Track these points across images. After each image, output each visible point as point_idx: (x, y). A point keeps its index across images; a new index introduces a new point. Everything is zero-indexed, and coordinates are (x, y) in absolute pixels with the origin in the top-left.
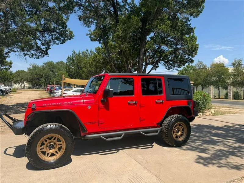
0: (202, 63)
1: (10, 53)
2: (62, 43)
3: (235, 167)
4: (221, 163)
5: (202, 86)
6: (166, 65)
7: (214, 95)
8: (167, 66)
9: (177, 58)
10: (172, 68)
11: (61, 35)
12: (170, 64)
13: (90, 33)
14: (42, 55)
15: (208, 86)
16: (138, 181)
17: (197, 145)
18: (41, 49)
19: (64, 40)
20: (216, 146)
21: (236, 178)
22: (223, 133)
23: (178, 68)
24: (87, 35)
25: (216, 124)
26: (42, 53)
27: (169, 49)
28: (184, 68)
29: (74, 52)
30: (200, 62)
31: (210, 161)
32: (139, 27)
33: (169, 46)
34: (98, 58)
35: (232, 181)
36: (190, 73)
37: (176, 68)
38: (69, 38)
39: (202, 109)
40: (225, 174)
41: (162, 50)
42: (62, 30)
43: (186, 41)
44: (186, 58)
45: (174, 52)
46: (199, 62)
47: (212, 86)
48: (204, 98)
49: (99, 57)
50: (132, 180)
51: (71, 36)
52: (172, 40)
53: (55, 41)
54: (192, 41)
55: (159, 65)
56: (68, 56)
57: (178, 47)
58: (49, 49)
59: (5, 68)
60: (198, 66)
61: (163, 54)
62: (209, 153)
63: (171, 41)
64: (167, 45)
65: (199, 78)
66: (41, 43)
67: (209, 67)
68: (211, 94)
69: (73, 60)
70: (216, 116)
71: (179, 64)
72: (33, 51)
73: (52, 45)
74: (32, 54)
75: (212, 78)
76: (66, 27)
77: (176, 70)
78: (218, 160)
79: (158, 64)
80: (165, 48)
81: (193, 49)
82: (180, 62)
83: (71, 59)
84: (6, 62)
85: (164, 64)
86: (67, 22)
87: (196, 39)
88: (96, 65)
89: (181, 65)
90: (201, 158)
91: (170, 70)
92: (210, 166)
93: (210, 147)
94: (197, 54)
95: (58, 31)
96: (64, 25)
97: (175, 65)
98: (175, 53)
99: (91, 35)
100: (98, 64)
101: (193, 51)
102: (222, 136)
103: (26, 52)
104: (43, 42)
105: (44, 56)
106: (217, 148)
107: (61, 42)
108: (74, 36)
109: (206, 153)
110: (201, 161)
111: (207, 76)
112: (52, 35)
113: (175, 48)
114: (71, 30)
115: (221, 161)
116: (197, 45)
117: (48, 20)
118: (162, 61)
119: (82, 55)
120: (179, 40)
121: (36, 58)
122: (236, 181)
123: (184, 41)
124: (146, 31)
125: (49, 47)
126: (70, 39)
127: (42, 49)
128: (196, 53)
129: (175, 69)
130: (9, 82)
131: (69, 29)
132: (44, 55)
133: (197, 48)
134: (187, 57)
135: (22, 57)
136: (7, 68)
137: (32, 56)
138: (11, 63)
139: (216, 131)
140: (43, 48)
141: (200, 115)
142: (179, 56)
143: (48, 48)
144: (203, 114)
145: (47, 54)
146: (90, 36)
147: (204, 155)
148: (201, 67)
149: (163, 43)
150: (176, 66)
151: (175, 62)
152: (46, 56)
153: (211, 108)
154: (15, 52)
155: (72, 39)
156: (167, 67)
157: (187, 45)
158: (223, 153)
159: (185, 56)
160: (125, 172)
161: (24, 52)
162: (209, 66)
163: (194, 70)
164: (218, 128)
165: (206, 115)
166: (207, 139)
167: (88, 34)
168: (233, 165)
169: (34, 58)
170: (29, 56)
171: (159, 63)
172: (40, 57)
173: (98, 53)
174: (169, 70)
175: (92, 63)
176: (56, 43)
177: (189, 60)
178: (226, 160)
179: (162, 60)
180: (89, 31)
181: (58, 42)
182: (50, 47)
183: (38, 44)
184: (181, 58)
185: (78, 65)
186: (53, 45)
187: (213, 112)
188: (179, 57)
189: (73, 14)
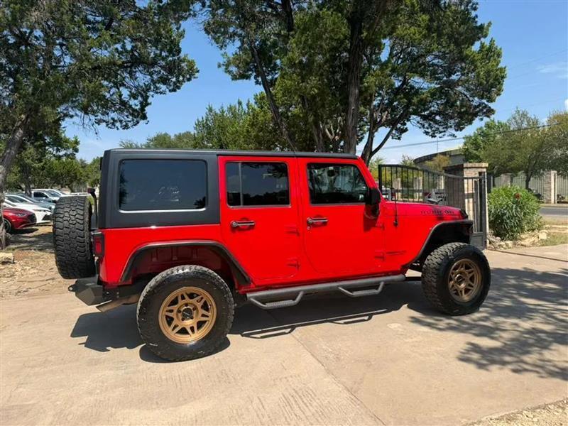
0: (525, 115)
1: (63, 120)
2: (174, 90)
3: (557, 373)
4: (526, 363)
5: (526, 172)
6: (426, 125)
7: (558, 196)
8: (428, 128)
9: (453, 105)
10: (440, 132)
11: (171, 72)
12: (436, 122)
13: (225, 60)
14: (133, 120)
15: (542, 171)
16: (303, 401)
17: (476, 319)
18: (131, 106)
19: (179, 82)
20: (523, 321)
21: (551, 401)
22: (555, 289)
23: (457, 130)
24: (219, 66)
25: (540, 267)
26: (132, 115)
27: (430, 86)
28: (480, 131)
29: (211, 110)
30: (521, 112)
31: (496, 357)
32: (346, 37)
33: (429, 77)
34: (260, 119)
35: (539, 407)
36: (496, 143)
37: (452, 131)
38: (188, 76)
39: (512, 231)
40: (527, 389)
41: (412, 87)
42: (170, 58)
43: (473, 62)
44: (474, 104)
45: (445, 91)
46: (518, 112)
47: (553, 173)
48: (517, 203)
49: (263, 117)
50: (291, 399)
51: (191, 72)
52: (436, 61)
53: (158, 85)
54: (489, 60)
55: (408, 125)
56: (198, 120)
57: (454, 77)
58: (148, 104)
59: (65, 155)
60: (516, 122)
61: (415, 98)
62: (501, 337)
63: (433, 65)
64: (422, 75)
65: (517, 154)
66: (129, 93)
67: (545, 124)
68: (550, 191)
69: (209, 128)
70: (547, 247)
71: (457, 121)
72: (114, 112)
73: (151, 97)
74: (113, 119)
75: (551, 151)
76: (179, 51)
77: (450, 138)
78: (518, 355)
79: (405, 124)
80: (417, 81)
81: (491, 81)
82: (461, 115)
83: (204, 127)
84: (67, 141)
85: (418, 122)
86: (182, 41)
87: (499, 55)
88: (257, 136)
89: (463, 124)
90: (477, 349)
91: (435, 136)
92: (494, 368)
93: (508, 322)
94: (502, 93)
95: (163, 63)
96: (174, 48)
97: (449, 125)
98: (447, 94)
99: (227, 65)
100: (261, 134)
101: (491, 85)
102: (550, 294)
103: (100, 117)
104: (133, 91)
105: (138, 122)
106: (526, 325)
107: (172, 88)
108: (198, 71)
109: (493, 338)
110: (475, 356)
111: (541, 147)
112: (151, 74)
113: (445, 82)
114: (190, 58)
115: (526, 358)
116: (502, 70)
117: (140, 39)
118: (415, 117)
119: (228, 114)
120: (454, 62)
121: (121, 129)
122: (552, 407)
123: (468, 62)
124: (361, 44)
125: (146, 101)
126: (189, 80)
127: (133, 106)
128: (500, 90)
129: (447, 134)
130: (81, 184)
131: (186, 55)
132: (138, 119)
133: (503, 77)
134: (476, 101)
135: (88, 127)
136: (69, 153)
137: (113, 124)
138: (77, 143)
139: (538, 284)
140: (135, 103)
141: (507, 245)
142: (456, 101)
143: (145, 104)
144: (515, 244)
145: (144, 117)
146: (226, 69)
147: (485, 342)
148: (525, 125)
149: (414, 71)
150: (451, 127)
151: (447, 117)
152: (142, 122)
153: (539, 228)
154: (72, 117)
155: (195, 78)
156: (429, 130)
157: (473, 71)
158: (539, 337)
159: (471, 99)
160: (280, 379)
161: (96, 116)
162: (544, 121)
163: (507, 133)
164: (546, 277)
165: (522, 245)
166: (507, 303)
167: (222, 63)
168: (555, 366)
169: (118, 129)
170: (107, 125)
171: (409, 120)
172: (130, 124)
173: (262, 107)
174: (433, 136)
175: (248, 131)
176: (161, 90)
177: (482, 110)
178: (540, 354)
179: (413, 114)
180: (222, 55)
181: (163, 87)
182: (149, 101)
183: (123, 97)
184: (462, 106)
185: (220, 140)
186: (153, 97)
187: (543, 236)
188: (458, 103)
189: (190, 20)
